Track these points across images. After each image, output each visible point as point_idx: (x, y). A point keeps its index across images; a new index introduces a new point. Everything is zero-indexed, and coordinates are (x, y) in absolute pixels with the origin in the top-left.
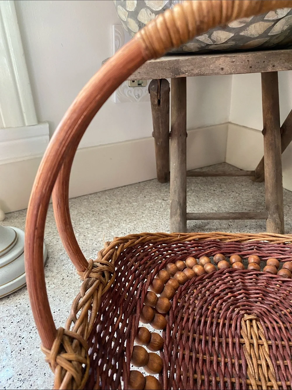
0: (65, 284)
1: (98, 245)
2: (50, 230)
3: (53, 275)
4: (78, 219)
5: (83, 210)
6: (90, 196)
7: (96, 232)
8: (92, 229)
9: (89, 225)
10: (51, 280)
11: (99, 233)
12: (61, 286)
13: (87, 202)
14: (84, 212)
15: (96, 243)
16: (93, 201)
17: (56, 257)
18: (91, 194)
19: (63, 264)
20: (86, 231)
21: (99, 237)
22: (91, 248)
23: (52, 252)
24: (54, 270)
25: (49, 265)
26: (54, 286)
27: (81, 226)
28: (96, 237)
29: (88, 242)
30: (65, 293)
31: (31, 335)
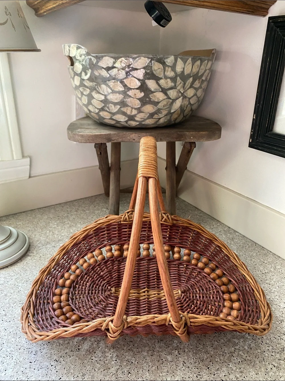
0: (42, 259)
1: (62, 238)
2: (29, 229)
3: (34, 255)
4: (48, 222)
5: (51, 216)
6: (56, 206)
7: (60, 230)
8: (58, 228)
9: (56, 226)
10: (33, 258)
11: (63, 231)
12: (39, 261)
13: (54, 210)
14: (52, 217)
15: (60, 236)
16: (58, 209)
17: (35, 245)
18: (57, 205)
19: (40, 249)
20: (54, 229)
21: (63, 233)
22: (57, 239)
23: (32, 242)
24: (35, 252)
25: (31, 249)
26: (35, 260)
27: (50, 226)
28: (60, 233)
29: (55, 236)
30: (42, 264)
31: (24, 284)
